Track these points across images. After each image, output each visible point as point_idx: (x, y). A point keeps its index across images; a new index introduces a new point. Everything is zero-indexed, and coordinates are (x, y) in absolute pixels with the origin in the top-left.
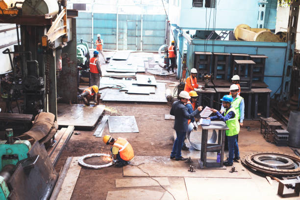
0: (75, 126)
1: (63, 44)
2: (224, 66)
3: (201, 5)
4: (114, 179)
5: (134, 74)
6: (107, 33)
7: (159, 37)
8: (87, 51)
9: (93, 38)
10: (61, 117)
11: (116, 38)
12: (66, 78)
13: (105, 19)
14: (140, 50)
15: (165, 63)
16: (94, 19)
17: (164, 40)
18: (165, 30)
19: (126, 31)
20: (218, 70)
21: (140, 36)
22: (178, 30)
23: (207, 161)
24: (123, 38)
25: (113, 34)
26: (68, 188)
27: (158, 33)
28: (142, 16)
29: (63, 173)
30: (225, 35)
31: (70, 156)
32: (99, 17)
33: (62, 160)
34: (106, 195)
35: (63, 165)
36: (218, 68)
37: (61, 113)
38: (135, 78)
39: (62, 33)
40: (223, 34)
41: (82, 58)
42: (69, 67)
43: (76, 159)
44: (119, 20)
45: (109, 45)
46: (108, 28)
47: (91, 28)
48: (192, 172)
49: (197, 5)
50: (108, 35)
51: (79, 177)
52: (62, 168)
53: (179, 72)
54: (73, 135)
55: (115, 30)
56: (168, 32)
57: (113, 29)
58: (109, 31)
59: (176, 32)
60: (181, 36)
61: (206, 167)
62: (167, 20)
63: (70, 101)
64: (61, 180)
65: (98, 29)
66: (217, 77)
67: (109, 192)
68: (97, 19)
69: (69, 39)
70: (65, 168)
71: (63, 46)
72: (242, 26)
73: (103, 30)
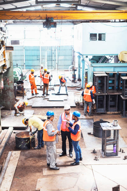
0: (14, 127)
1: (4, 71)
2: (113, 81)
3: (95, 39)
4: (42, 168)
5: (53, 87)
6: (34, 59)
7: (68, 60)
8: (21, 72)
9: (25, 62)
10: (4, 120)
11: (40, 62)
12: (7, 93)
13: (32, 50)
14: (56, 69)
15: (73, 78)
16: (25, 50)
17: (71, 62)
18: (72, 55)
19: (46, 57)
20: (109, 83)
21: (56, 60)
22: (81, 56)
23: (107, 152)
24: (44, 62)
25: (38, 60)
26: (9, 177)
27: (67, 58)
28: (56, 47)
29: (6, 165)
30: (112, 58)
31: (10, 151)
32: (28, 49)
33: (5, 154)
34: (37, 182)
35: (6, 158)
36: (110, 82)
37: (4, 117)
38: (53, 89)
39: (3, 63)
40: (110, 57)
41: (18, 77)
42: (9, 85)
43: (15, 153)
44: (41, 50)
45: (35, 67)
46: (34, 56)
47: (23, 56)
48: (97, 160)
49: (93, 39)
50: (35, 60)
51: (17, 167)
52: (5, 160)
53: (83, 84)
54: (13, 133)
55: (39, 57)
56: (74, 57)
57: (38, 56)
58: (35, 58)
59: (79, 57)
60: (83, 60)
61: (106, 156)
62: (72, 49)
63: (10, 108)
64: (4, 171)
65: (28, 57)
66: (109, 88)
67: (38, 180)
68: (27, 50)
69: (8, 66)
70: (7, 161)
71: (3, 72)
72: (124, 52)
73: (31, 57)
